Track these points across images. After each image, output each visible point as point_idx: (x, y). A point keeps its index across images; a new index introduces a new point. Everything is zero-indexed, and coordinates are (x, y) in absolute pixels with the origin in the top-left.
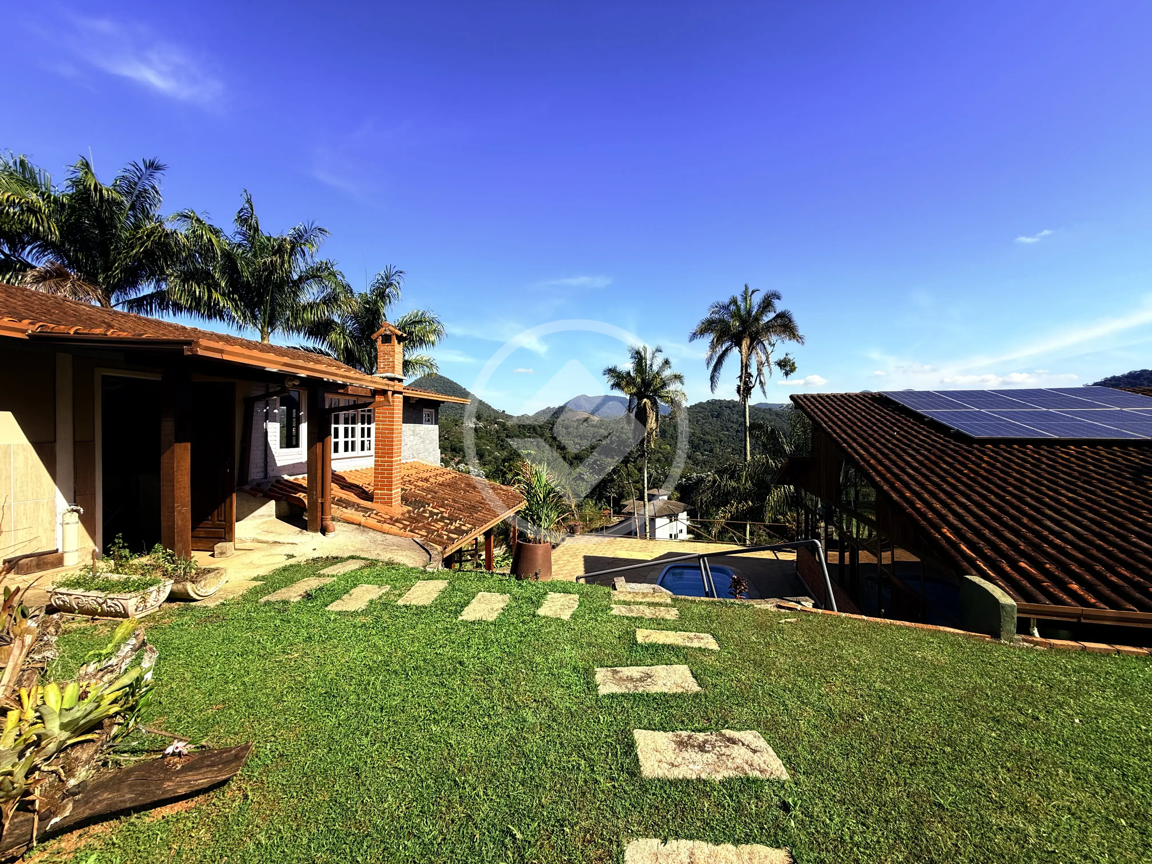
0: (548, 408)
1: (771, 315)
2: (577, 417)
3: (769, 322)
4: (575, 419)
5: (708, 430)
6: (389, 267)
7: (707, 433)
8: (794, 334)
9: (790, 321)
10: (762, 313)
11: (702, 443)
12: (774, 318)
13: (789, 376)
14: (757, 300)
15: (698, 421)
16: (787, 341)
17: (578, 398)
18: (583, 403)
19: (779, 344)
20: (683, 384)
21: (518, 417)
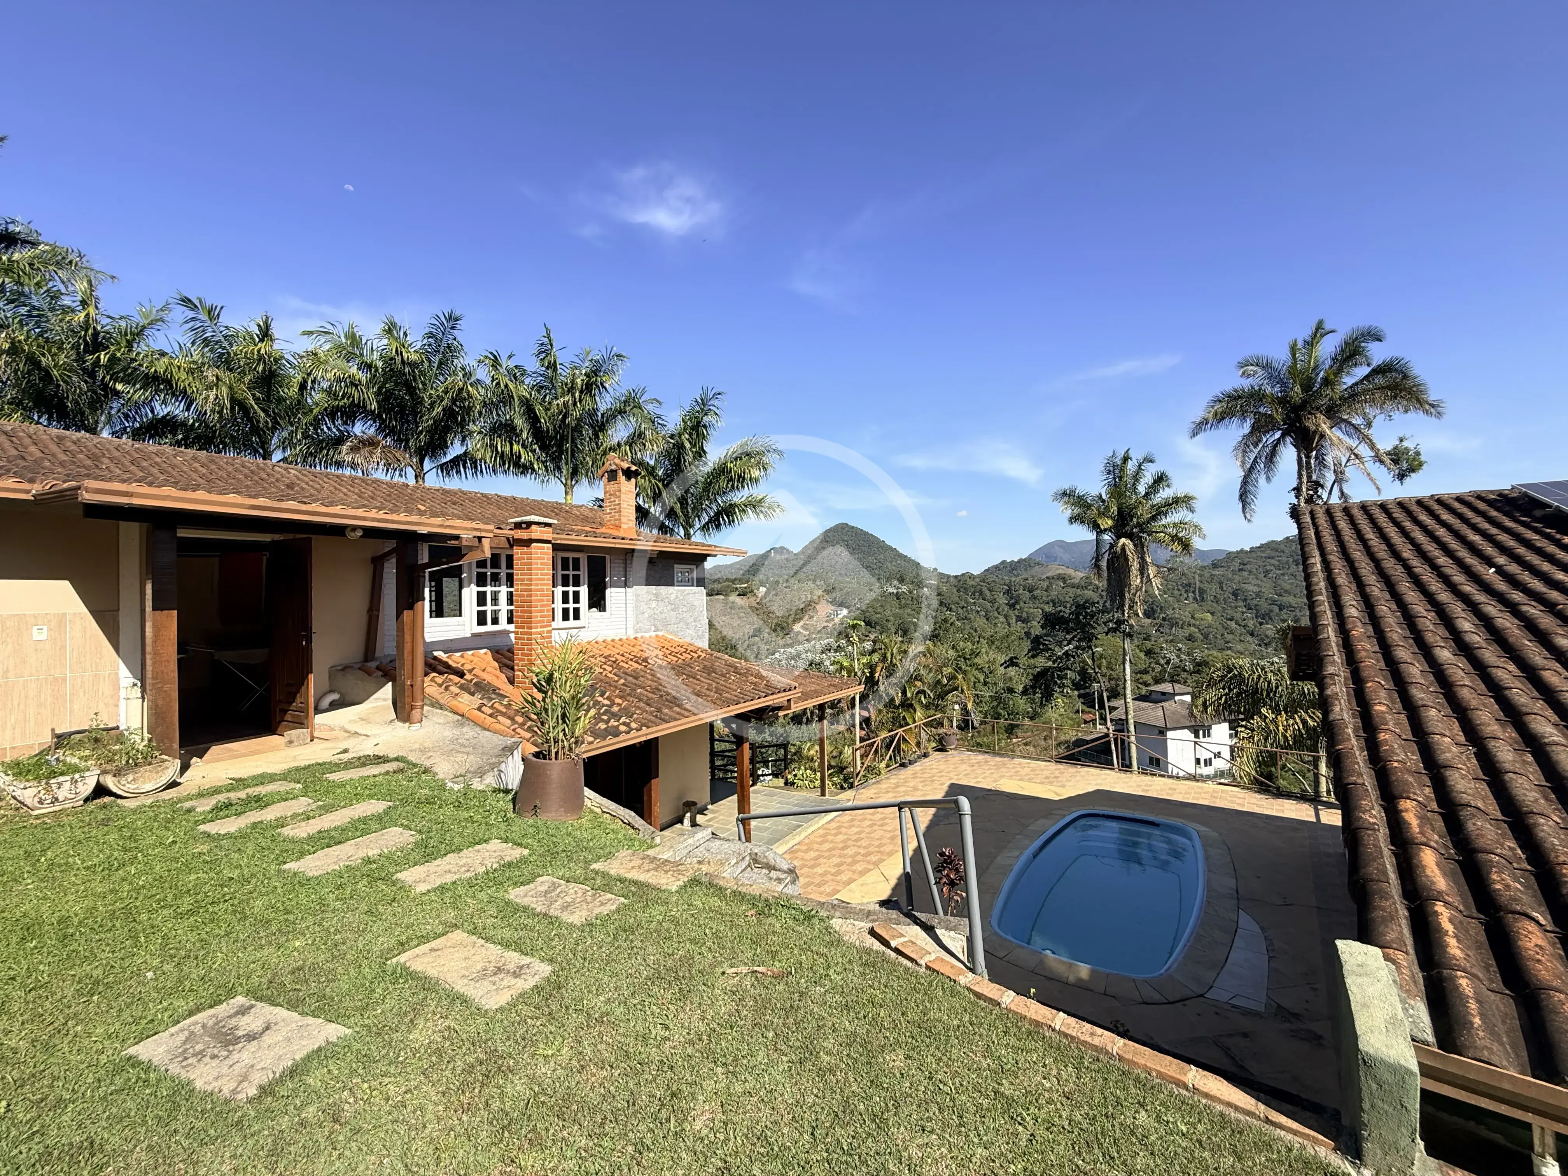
0: (1003, 562)
1: (1362, 371)
2: (1050, 574)
3: (1356, 384)
4: (1044, 577)
5: (1288, 587)
6: (705, 388)
7: (1286, 591)
8: (1418, 401)
9: (1406, 377)
10: (1339, 372)
11: (1276, 609)
12: (1367, 377)
13: (1407, 481)
14: (1327, 348)
15: (1267, 573)
16: (1397, 415)
17: (1050, 545)
18: (1059, 552)
19: (1379, 421)
20: (1192, 511)
21: (956, 577)
